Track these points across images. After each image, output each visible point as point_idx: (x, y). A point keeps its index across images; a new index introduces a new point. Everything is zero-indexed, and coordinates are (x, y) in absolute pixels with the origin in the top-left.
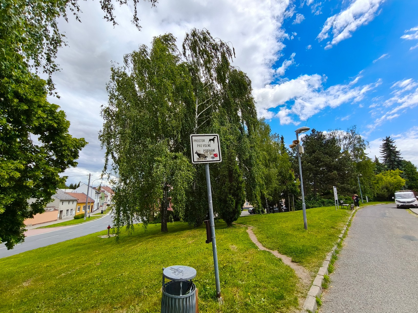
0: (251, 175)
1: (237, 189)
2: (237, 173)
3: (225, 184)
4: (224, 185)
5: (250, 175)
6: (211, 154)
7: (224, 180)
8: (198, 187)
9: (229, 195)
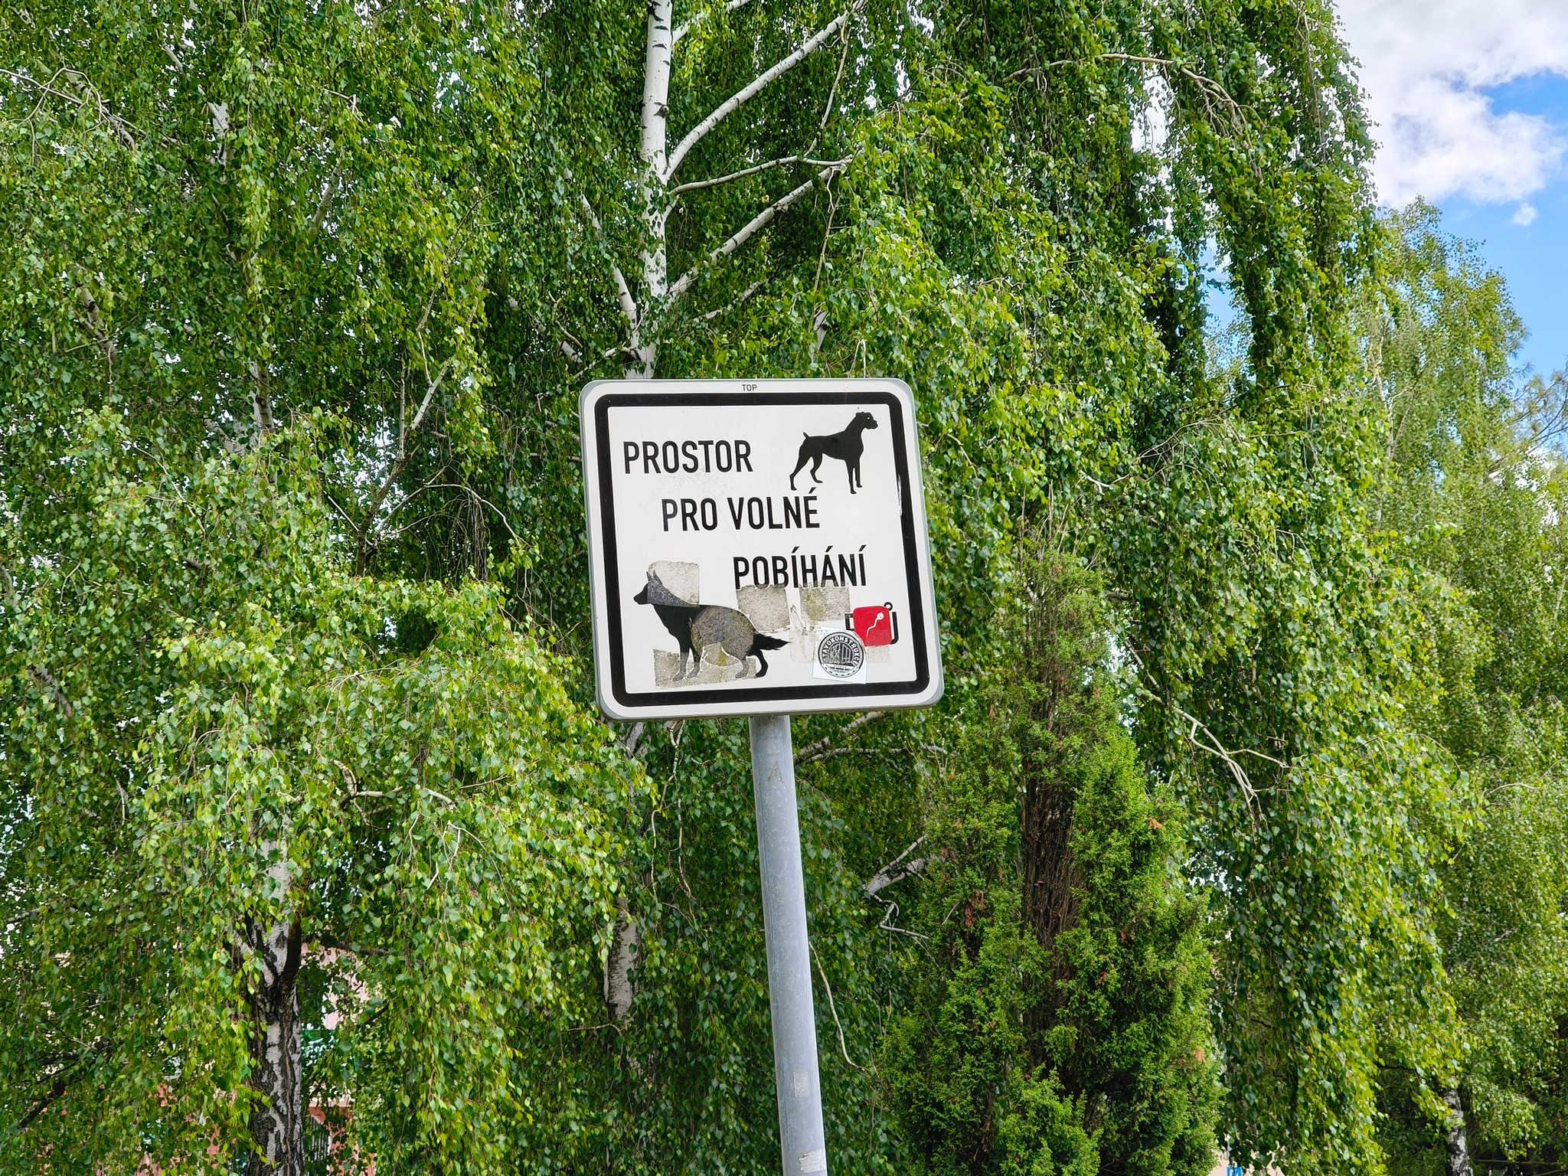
0: (1282, 847)
1: (1122, 1014)
2: (1123, 826)
3: (974, 943)
4: (973, 955)
5: (1277, 844)
6: (815, 614)
7: (964, 905)
8: (661, 980)
9: (1027, 1070)
